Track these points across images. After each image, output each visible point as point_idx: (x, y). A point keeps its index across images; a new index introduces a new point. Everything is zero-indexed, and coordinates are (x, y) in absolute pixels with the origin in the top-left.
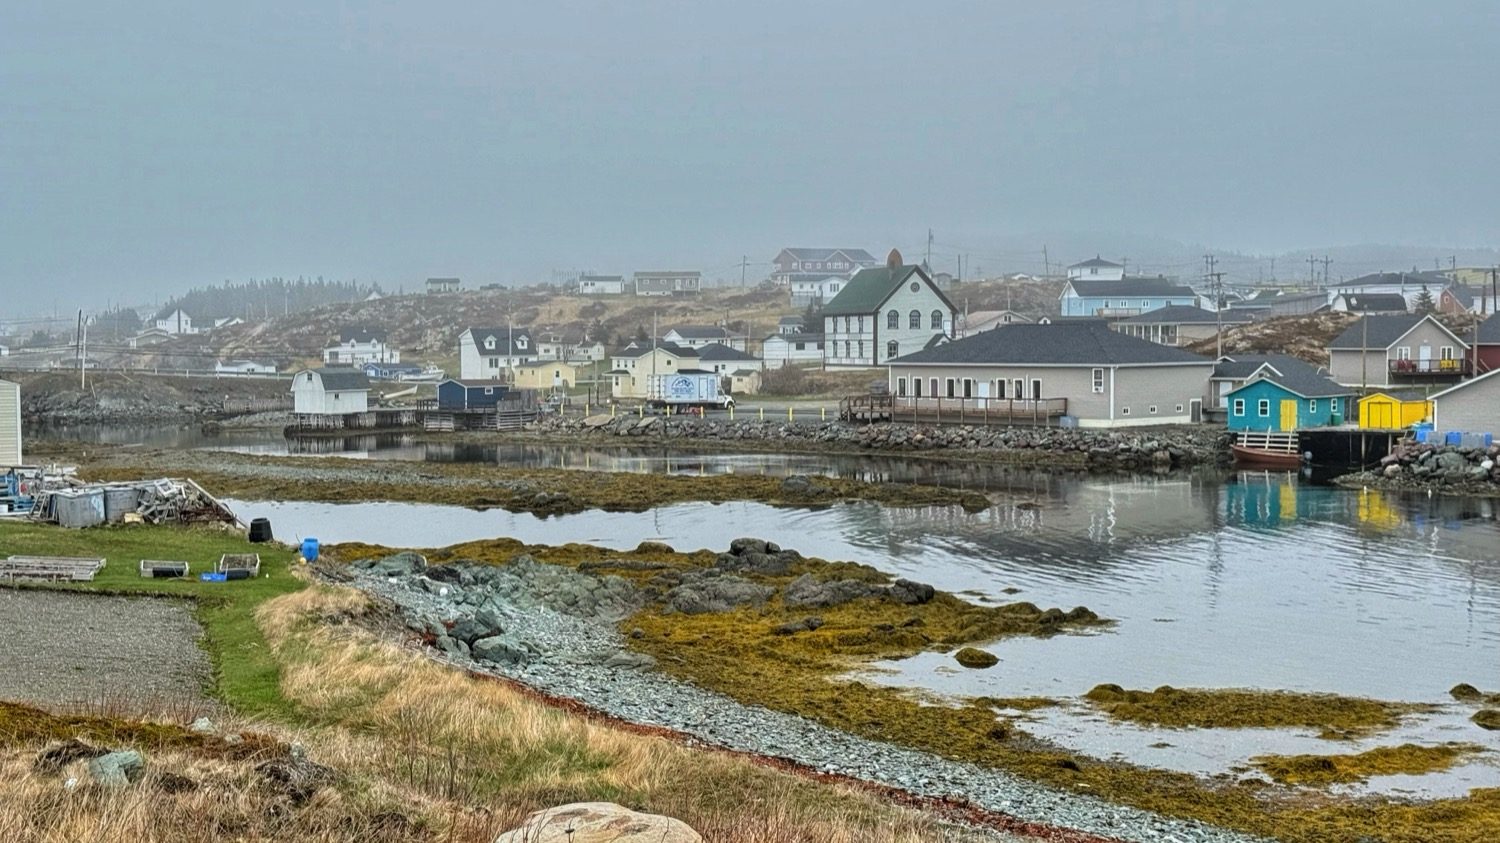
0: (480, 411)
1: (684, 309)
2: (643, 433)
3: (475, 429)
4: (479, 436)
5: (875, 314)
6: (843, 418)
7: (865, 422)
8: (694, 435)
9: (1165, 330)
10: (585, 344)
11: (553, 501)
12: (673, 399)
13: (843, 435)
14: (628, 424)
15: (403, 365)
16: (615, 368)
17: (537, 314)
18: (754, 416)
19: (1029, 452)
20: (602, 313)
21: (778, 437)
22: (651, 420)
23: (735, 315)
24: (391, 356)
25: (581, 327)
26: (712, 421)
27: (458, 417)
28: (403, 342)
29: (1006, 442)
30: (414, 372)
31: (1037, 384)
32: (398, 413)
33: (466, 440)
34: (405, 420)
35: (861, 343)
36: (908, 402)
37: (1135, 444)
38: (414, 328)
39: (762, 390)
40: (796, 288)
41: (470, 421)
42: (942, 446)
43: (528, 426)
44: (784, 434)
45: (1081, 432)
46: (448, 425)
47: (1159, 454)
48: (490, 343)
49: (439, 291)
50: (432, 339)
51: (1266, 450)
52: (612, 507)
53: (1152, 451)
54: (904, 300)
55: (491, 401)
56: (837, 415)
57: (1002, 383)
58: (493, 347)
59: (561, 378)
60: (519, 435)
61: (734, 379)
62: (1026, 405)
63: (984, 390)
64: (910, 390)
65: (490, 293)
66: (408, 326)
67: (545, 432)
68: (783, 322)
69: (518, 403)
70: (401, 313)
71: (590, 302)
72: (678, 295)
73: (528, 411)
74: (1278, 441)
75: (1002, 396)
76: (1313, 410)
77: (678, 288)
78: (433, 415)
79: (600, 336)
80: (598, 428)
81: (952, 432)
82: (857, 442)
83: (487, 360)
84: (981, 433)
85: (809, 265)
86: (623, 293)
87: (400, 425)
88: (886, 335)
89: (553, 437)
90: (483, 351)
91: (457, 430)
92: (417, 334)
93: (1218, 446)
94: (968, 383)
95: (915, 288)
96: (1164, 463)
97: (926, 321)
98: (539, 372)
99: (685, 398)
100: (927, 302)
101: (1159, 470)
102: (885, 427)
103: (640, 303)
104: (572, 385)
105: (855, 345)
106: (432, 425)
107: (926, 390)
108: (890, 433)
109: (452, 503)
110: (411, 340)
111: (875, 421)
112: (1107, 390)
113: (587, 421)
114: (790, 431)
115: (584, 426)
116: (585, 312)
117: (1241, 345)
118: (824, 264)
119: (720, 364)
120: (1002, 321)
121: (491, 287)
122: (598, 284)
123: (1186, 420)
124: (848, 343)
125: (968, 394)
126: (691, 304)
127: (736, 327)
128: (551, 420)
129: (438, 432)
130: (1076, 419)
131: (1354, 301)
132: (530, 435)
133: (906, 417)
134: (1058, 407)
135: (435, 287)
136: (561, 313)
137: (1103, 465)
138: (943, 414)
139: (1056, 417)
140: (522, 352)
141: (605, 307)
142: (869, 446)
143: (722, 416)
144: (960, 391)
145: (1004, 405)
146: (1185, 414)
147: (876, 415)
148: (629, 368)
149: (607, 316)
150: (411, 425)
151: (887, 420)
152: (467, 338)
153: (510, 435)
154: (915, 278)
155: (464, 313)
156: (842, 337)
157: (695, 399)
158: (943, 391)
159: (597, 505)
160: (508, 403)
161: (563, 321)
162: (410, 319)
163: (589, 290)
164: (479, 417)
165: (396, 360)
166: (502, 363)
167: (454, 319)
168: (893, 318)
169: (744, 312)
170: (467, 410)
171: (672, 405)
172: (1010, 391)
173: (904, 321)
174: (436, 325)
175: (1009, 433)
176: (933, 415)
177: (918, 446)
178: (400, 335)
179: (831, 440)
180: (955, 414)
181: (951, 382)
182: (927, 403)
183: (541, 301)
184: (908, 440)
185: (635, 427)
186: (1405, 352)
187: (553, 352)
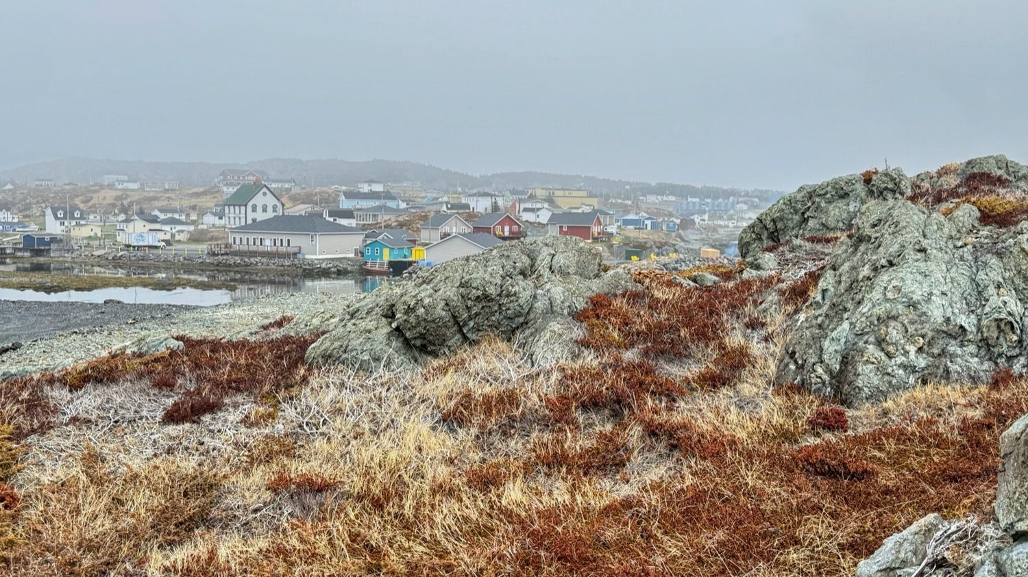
0: (43, 248)
1: (169, 198)
2: (120, 259)
3: (40, 256)
4: (42, 259)
5: (246, 206)
6: (208, 253)
7: (218, 255)
8: (143, 260)
9: (374, 216)
10: (115, 215)
11: (53, 287)
12: (135, 244)
13: (208, 261)
14: (113, 255)
15: (19, 223)
16: (118, 228)
17: (92, 199)
18: (170, 252)
19: (282, 268)
20: (126, 199)
21: (179, 261)
22: (123, 253)
23: (194, 201)
24: (13, 218)
25: (114, 205)
26: (152, 254)
27: (31, 251)
28: (20, 211)
29: (274, 264)
30: (23, 227)
31: (289, 240)
32: (5, 249)
33: (35, 261)
34: (8, 251)
35: (240, 218)
36: (236, 247)
37: (324, 266)
38: (27, 204)
39: (190, 239)
40: (225, 189)
41: (38, 253)
42: (247, 266)
43: (66, 255)
44: (182, 260)
45: (304, 259)
46: (27, 254)
47: (333, 269)
48: (60, 214)
49: (41, 185)
50: (35, 211)
51: (377, 268)
52: (77, 289)
53: (329, 268)
54: (259, 200)
55: (49, 244)
56: (206, 252)
57: (275, 240)
58: (62, 216)
59: (94, 231)
60: (61, 259)
61: (177, 234)
62: (283, 249)
63: (268, 242)
64: (238, 242)
65: (68, 187)
66: (23, 203)
67: (73, 258)
68: (216, 205)
69: (61, 245)
70: (19, 196)
71: (120, 193)
72: (167, 191)
73: (66, 248)
74: (382, 264)
75: (275, 245)
76: (396, 252)
77: (167, 187)
78: (20, 250)
79: (124, 210)
80: (99, 256)
81: (253, 260)
82: (213, 264)
83: (58, 222)
84: (264, 260)
85: (236, 178)
86: (139, 189)
87: (6, 254)
88: (251, 215)
89: (77, 260)
90: (56, 218)
91: (32, 256)
92: (28, 207)
93: (361, 266)
94: (261, 239)
95: (265, 194)
96: (334, 273)
97: (270, 209)
98: (83, 229)
99: (141, 244)
100: (270, 201)
101: (333, 276)
102: (225, 257)
103: (146, 194)
104: (99, 235)
105: (237, 219)
106: (19, 254)
107: (245, 242)
108: (227, 260)
109: (10, 288)
110: (25, 210)
111: (222, 255)
112: (316, 243)
113: (94, 253)
114: (185, 259)
115: (92, 255)
116: (117, 198)
117: (394, 224)
118: (244, 177)
119: (173, 227)
120: (310, 210)
121: (69, 184)
122: (125, 184)
123: (352, 255)
124: (234, 218)
125: (261, 244)
126: (173, 196)
127: (194, 208)
128: (77, 252)
129: (22, 257)
130: (304, 255)
131: (449, 206)
132: (66, 259)
133: (235, 253)
134: (296, 250)
135: (40, 183)
136: (104, 198)
137: (308, 274)
138: (250, 252)
139: (295, 254)
140: (77, 218)
141: (127, 196)
142: (218, 265)
143: (155, 251)
144: (258, 242)
145: (274, 249)
146: (352, 253)
147: (223, 252)
148: (125, 228)
149: (129, 200)
150: (11, 254)
151: (228, 254)
152: (49, 212)
153: (56, 259)
154: (264, 190)
155: (53, 197)
156: (232, 215)
157: (146, 244)
158: (251, 242)
159: (72, 289)
160: (56, 245)
161: (104, 203)
162: (25, 199)
163: (120, 187)
164: (41, 251)
165: (16, 220)
166: (66, 224)
167: (47, 200)
168: (254, 209)
169: (199, 200)
170: (36, 247)
171: (134, 247)
172: (278, 243)
173: (259, 209)
174: (38, 202)
175: (276, 260)
176: (246, 252)
177: (239, 265)
178: (19, 207)
179: (202, 262)
180: (255, 252)
181: (254, 239)
182: (244, 248)
183: (95, 191)
184: (234, 263)
185: (115, 256)
186: (447, 229)
187: (98, 218)
